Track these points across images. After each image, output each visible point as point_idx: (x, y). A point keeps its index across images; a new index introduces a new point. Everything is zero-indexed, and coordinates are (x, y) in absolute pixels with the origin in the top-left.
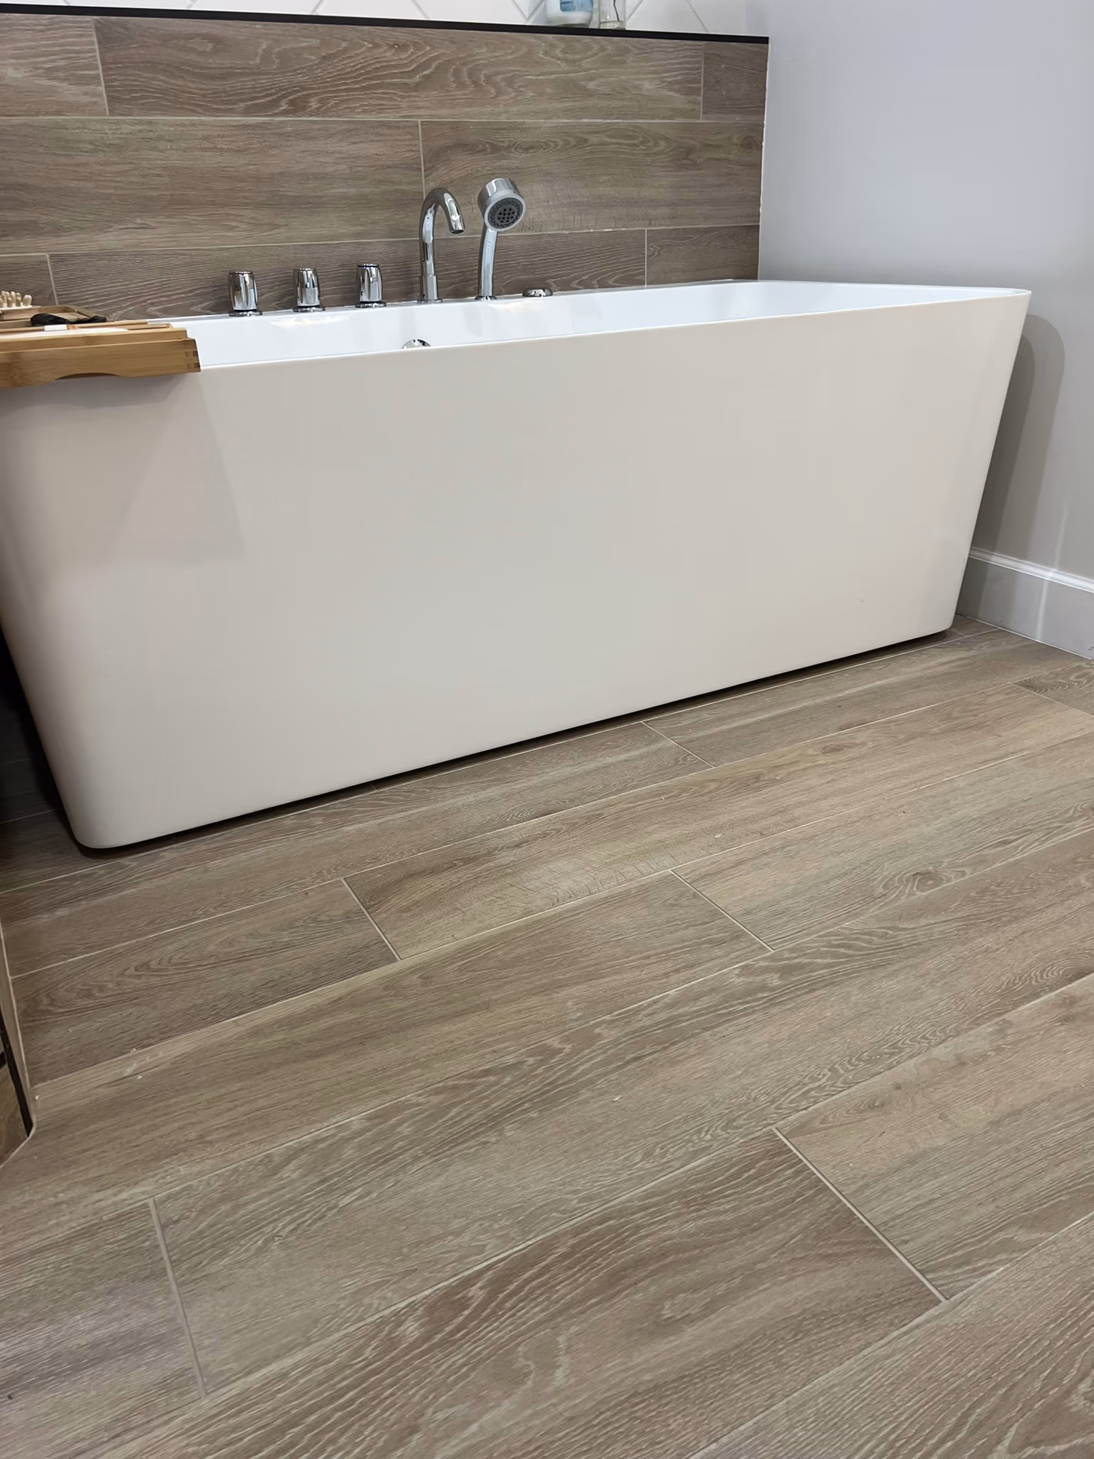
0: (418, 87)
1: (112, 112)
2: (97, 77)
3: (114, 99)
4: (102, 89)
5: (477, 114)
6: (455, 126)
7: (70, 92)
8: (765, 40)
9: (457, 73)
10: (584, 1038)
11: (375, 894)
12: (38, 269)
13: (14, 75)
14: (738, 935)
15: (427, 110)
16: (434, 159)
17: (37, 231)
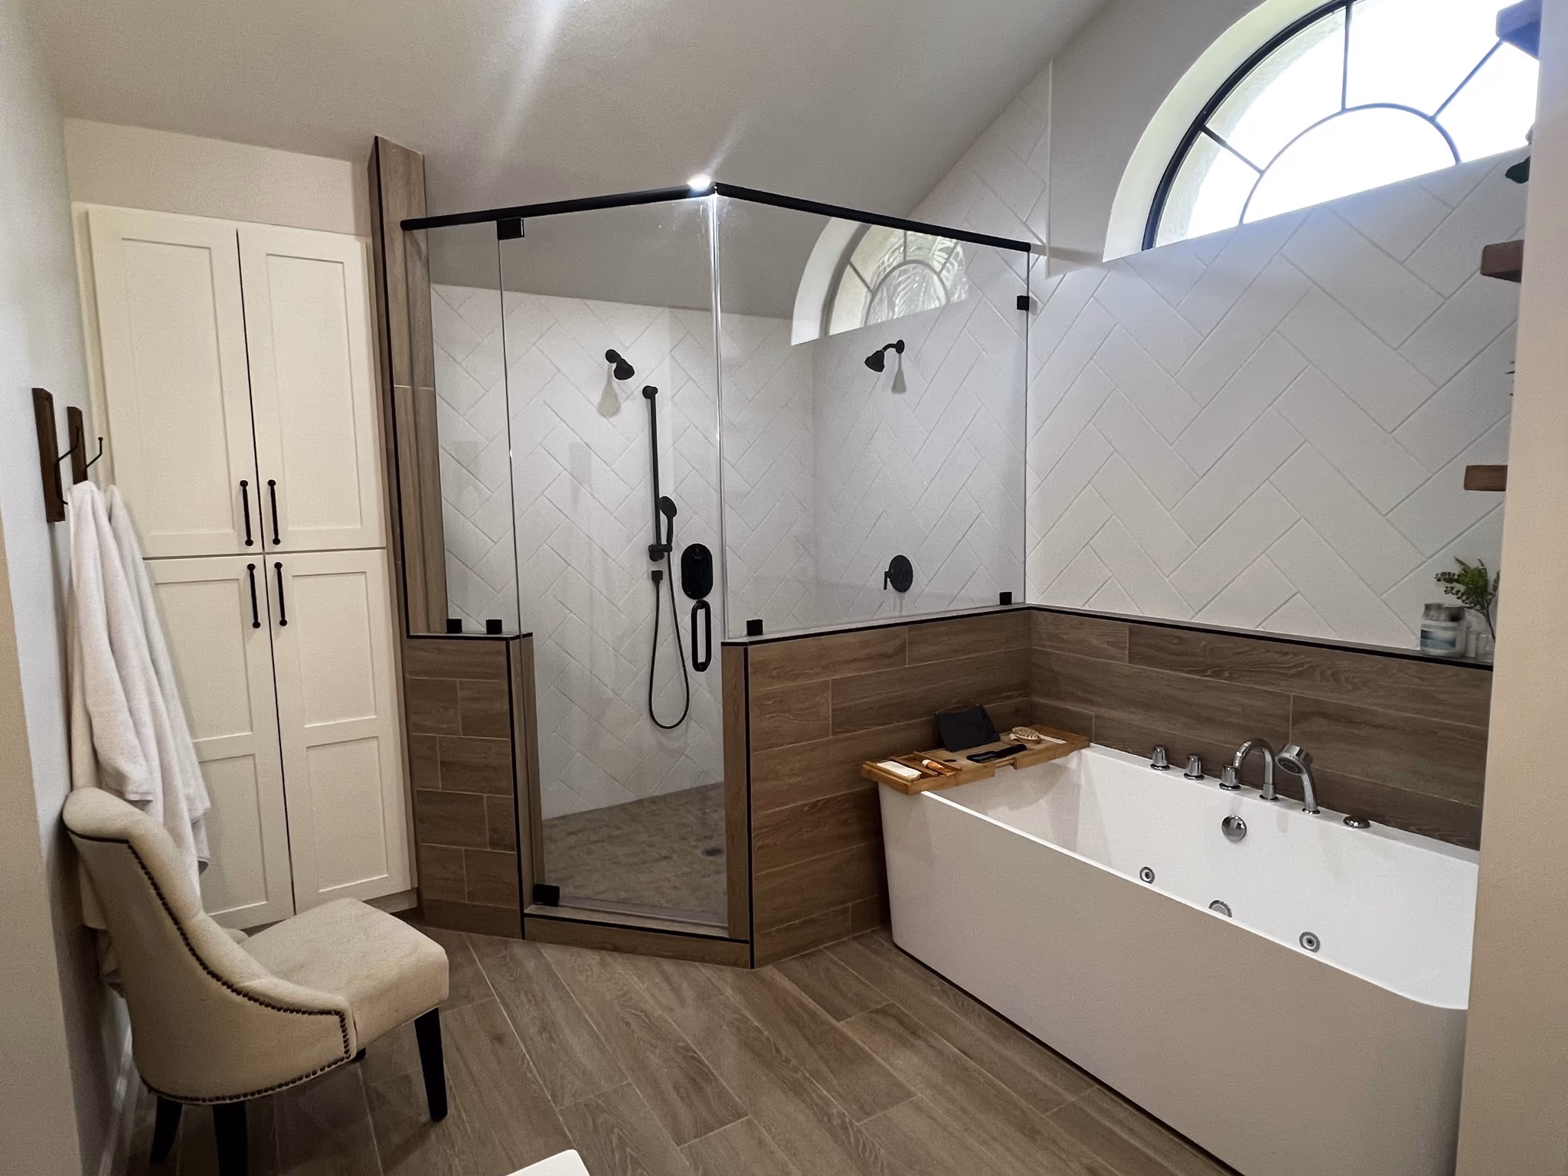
0: (1292, 676)
1: (1129, 663)
2: (1126, 647)
3: (1132, 658)
4: (1127, 652)
5: (1332, 698)
6: (1317, 701)
7: (1114, 651)
9: (1322, 672)
10: (796, 1070)
11: (883, 1012)
12: (1089, 718)
13: (1095, 641)
14: (868, 1114)
15: (1298, 689)
16: (1300, 717)
17: (1091, 702)
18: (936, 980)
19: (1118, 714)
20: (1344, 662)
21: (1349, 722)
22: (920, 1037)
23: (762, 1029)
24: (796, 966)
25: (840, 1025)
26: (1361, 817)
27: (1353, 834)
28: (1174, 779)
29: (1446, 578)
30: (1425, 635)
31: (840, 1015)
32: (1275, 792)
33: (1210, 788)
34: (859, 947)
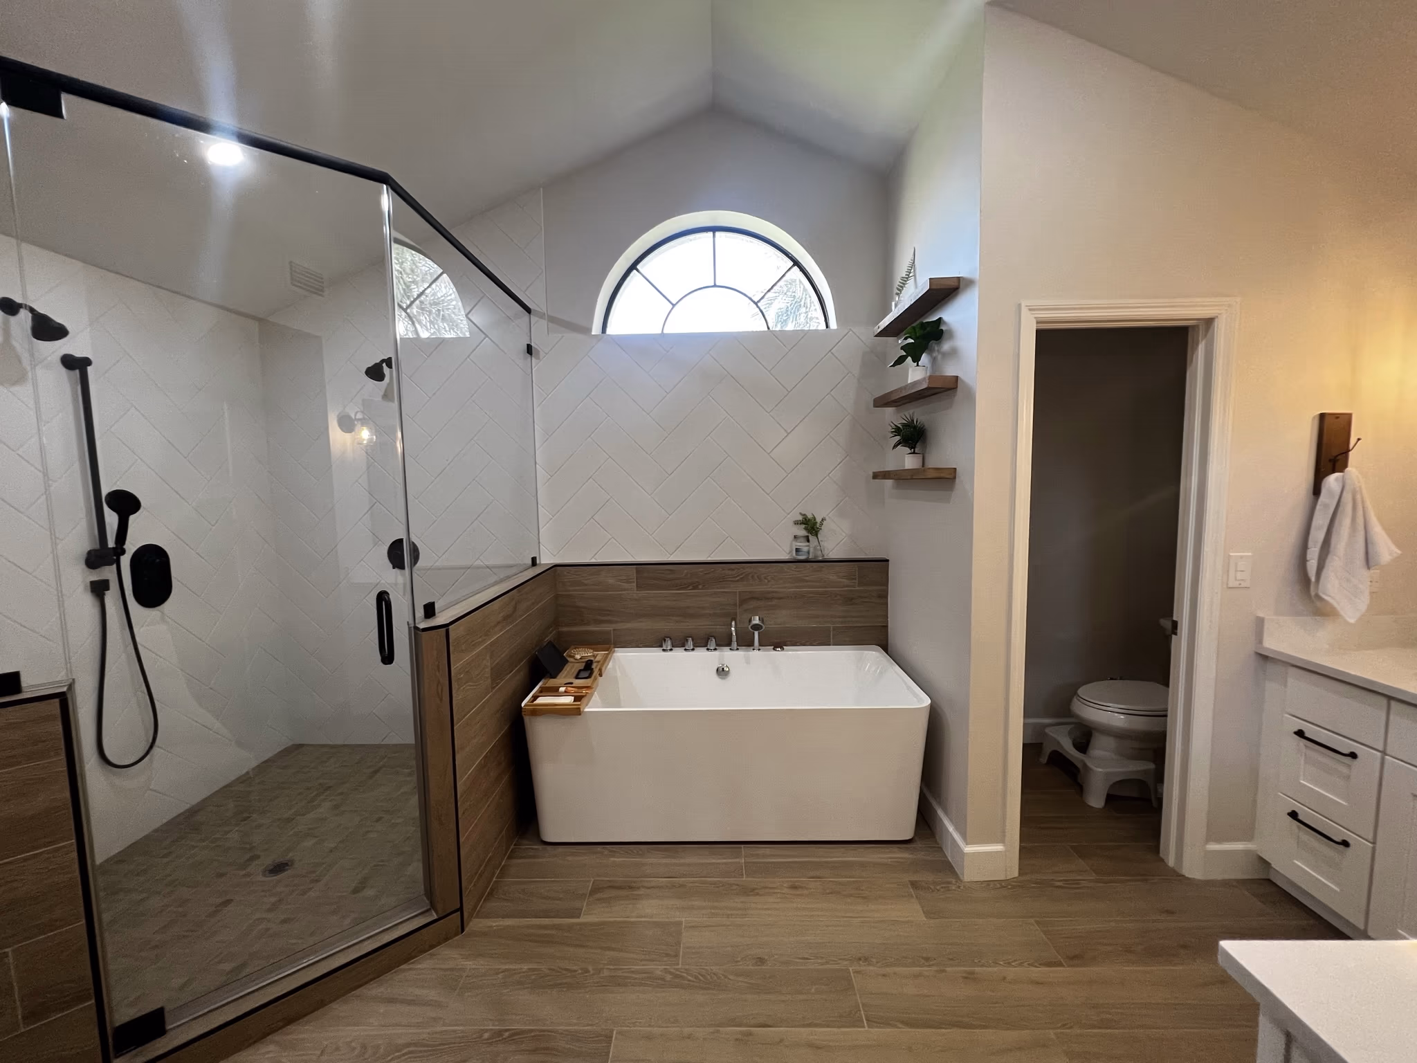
0: (738, 581)
1: (637, 591)
2: (634, 582)
3: (639, 587)
4: (635, 584)
5: (759, 588)
6: (750, 592)
7: (626, 585)
8: (888, 561)
9: (753, 577)
10: (599, 971)
11: (596, 890)
12: (608, 633)
13: (611, 581)
14: (676, 956)
15: (741, 587)
16: (743, 602)
17: (610, 622)
18: (599, 848)
19: (629, 625)
20: (762, 568)
21: (767, 599)
22: (638, 888)
23: (535, 966)
24: (493, 905)
25: (582, 919)
26: (778, 645)
27: (778, 654)
28: (679, 653)
29: (796, 523)
30: (797, 550)
31: (576, 913)
32: (738, 645)
33: (701, 653)
34: (520, 861)
